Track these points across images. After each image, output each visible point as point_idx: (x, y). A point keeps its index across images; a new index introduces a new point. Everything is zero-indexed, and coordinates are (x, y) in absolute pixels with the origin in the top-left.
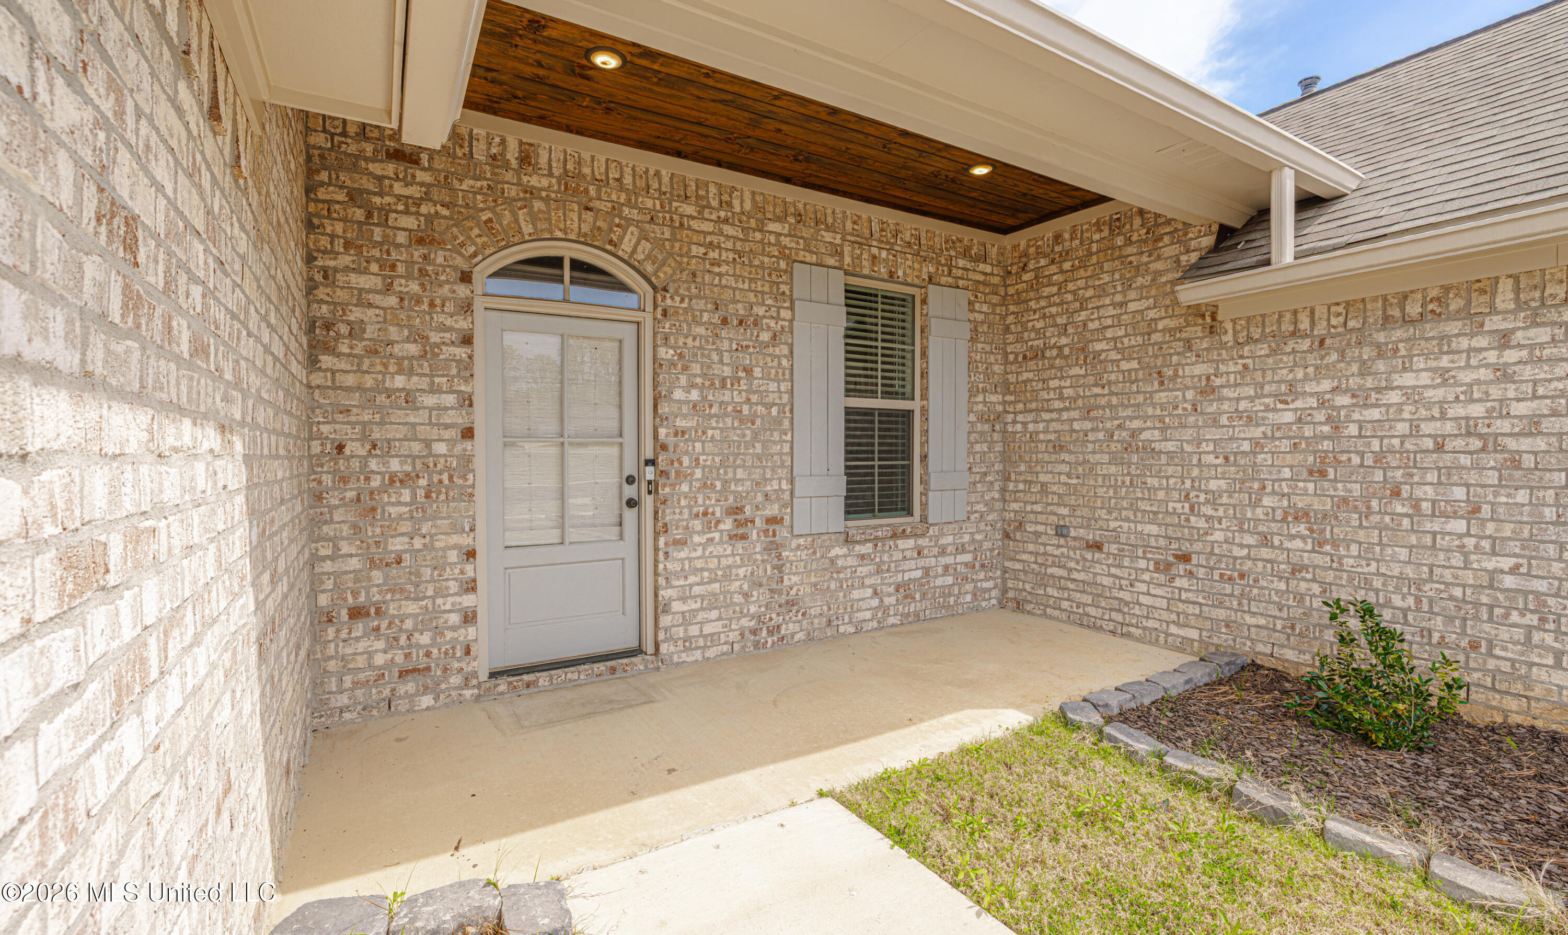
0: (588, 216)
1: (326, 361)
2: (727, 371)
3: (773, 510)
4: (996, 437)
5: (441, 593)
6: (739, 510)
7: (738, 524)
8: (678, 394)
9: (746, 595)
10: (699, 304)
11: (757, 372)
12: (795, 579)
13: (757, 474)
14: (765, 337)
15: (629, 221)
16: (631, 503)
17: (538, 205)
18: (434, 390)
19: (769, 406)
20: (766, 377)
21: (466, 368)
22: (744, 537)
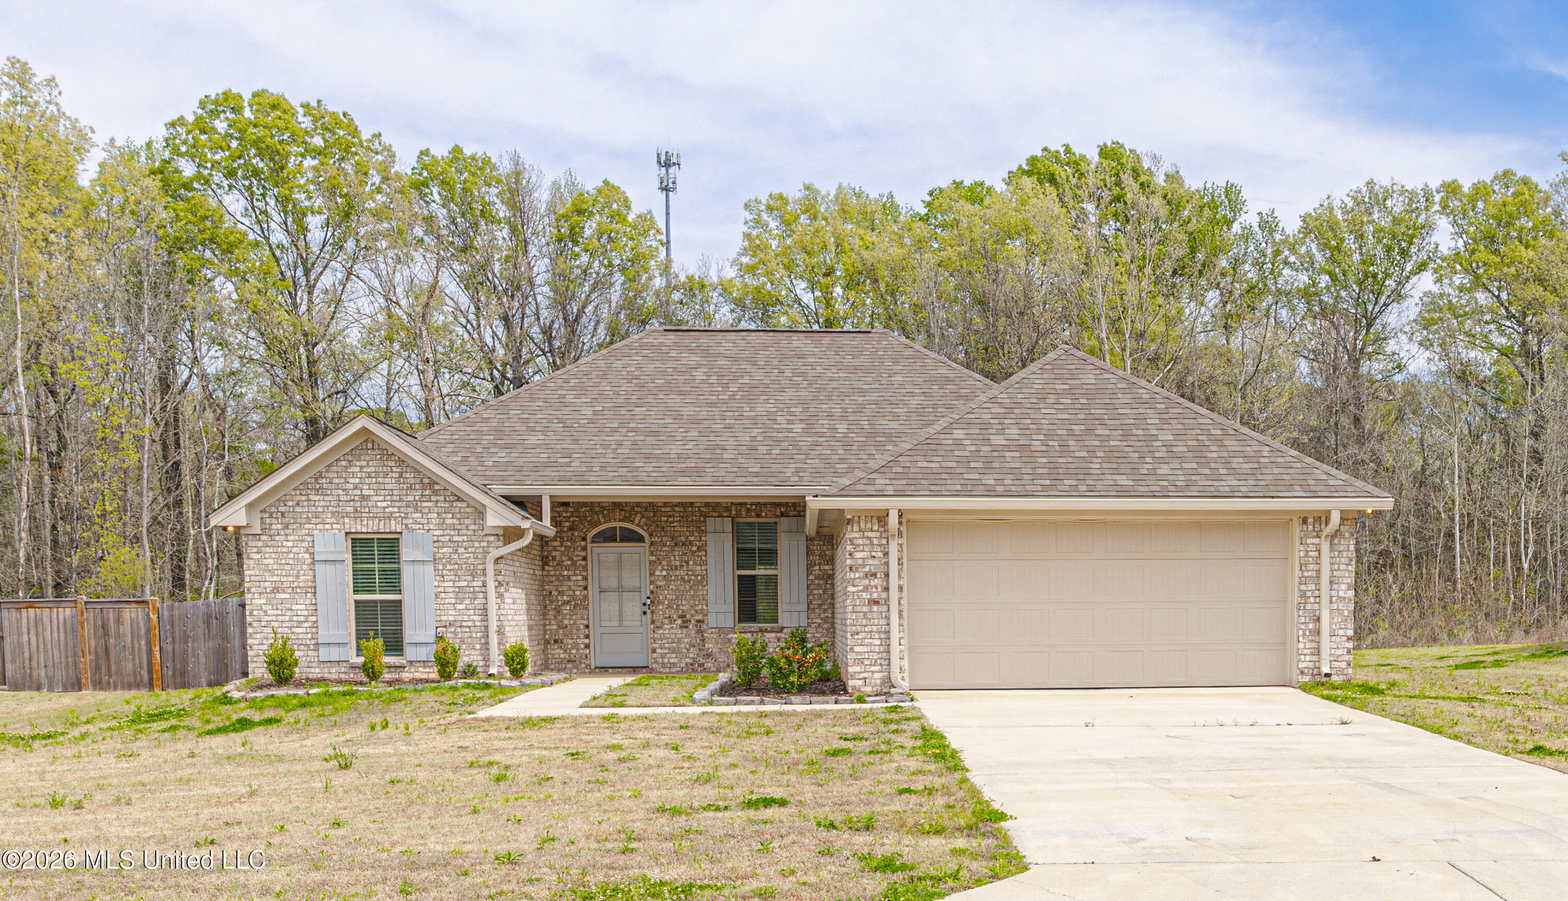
0: (623, 513)
1: (547, 568)
2: (678, 563)
3: (700, 617)
4: (828, 586)
5: (579, 638)
6: (685, 616)
7: (684, 622)
8: (658, 573)
9: (688, 650)
10: (665, 539)
11: (691, 563)
12: (710, 645)
13: (692, 602)
14: (694, 548)
15: (637, 512)
16: (645, 613)
17: (605, 512)
18: (575, 575)
19: (696, 576)
20: (695, 564)
21: (585, 568)
22: (686, 627)
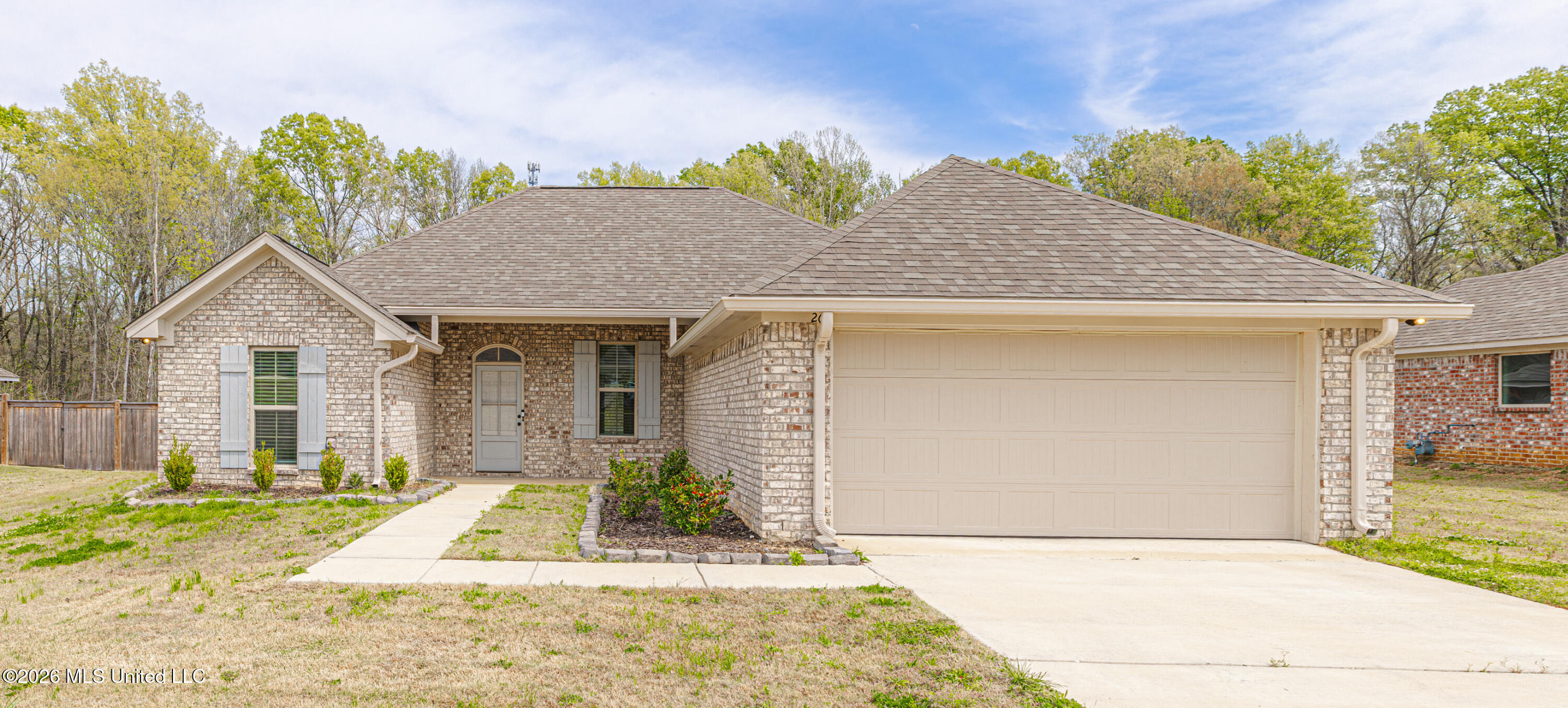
0: (503, 336)
1: (438, 383)
2: (549, 380)
3: (566, 429)
4: (679, 403)
5: (463, 445)
6: (553, 428)
7: (553, 433)
8: (531, 389)
9: (556, 458)
10: (539, 359)
11: (560, 380)
12: (576, 454)
13: (560, 416)
14: (563, 368)
15: (515, 335)
16: (519, 424)
17: (489, 335)
18: (462, 390)
19: (564, 392)
20: (564, 382)
21: (470, 384)
22: (555, 437)
